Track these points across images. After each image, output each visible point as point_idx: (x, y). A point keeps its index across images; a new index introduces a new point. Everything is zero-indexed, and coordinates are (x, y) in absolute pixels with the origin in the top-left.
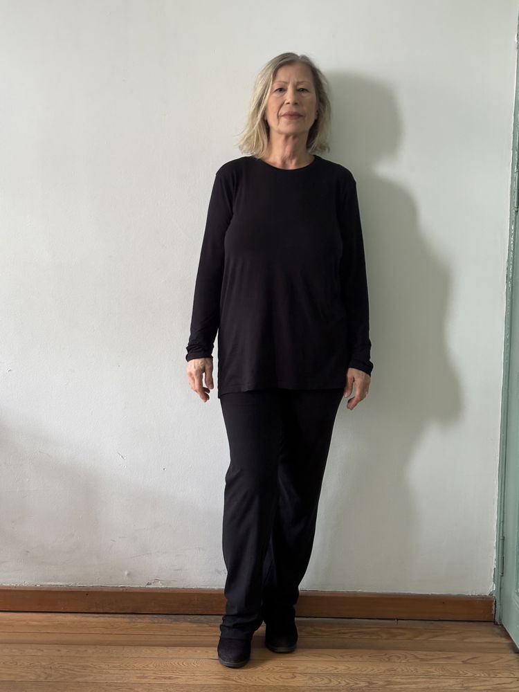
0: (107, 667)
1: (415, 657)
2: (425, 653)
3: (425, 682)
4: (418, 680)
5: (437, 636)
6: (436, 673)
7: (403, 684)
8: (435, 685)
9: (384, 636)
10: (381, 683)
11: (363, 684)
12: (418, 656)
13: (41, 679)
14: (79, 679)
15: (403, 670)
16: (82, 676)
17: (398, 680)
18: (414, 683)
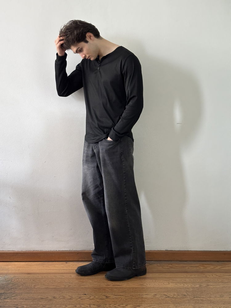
0: (92, 282)
2: (220, 274)
3: (223, 284)
4: (220, 284)
5: (224, 267)
6: (226, 281)
7: (214, 285)
8: (227, 286)
9: (202, 268)
10: (205, 285)
11: (198, 286)
12: (218, 275)
13: (66, 287)
14: (82, 287)
15: (212, 280)
16: (83, 285)
17: (212, 284)
18: (219, 285)
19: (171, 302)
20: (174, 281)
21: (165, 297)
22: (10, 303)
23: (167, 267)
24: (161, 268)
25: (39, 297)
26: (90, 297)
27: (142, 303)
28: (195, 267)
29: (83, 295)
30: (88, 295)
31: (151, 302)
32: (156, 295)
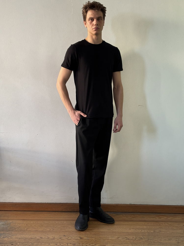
1: (168, 224)
2: (171, 223)
3: (172, 231)
5: (175, 218)
6: (175, 228)
7: (165, 231)
8: (175, 232)
9: (157, 218)
10: (158, 231)
11: (152, 231)
13: (51, 230)
14: (63, 230)
15: (164, 228)
17: (163, 230)
18: (169, 231)
19: (130, 243)
20: (134, 228)
21: (126, 239)
22: (7, 241)
23: (131, 217)
24: (126, 218)
25: (30, 237)
26: (69, 238)
27: (107, 243)
28: (152, 217)
29: (63, 237)
30: (66, 237)
31: (114, 243)
32: (119, 237)
